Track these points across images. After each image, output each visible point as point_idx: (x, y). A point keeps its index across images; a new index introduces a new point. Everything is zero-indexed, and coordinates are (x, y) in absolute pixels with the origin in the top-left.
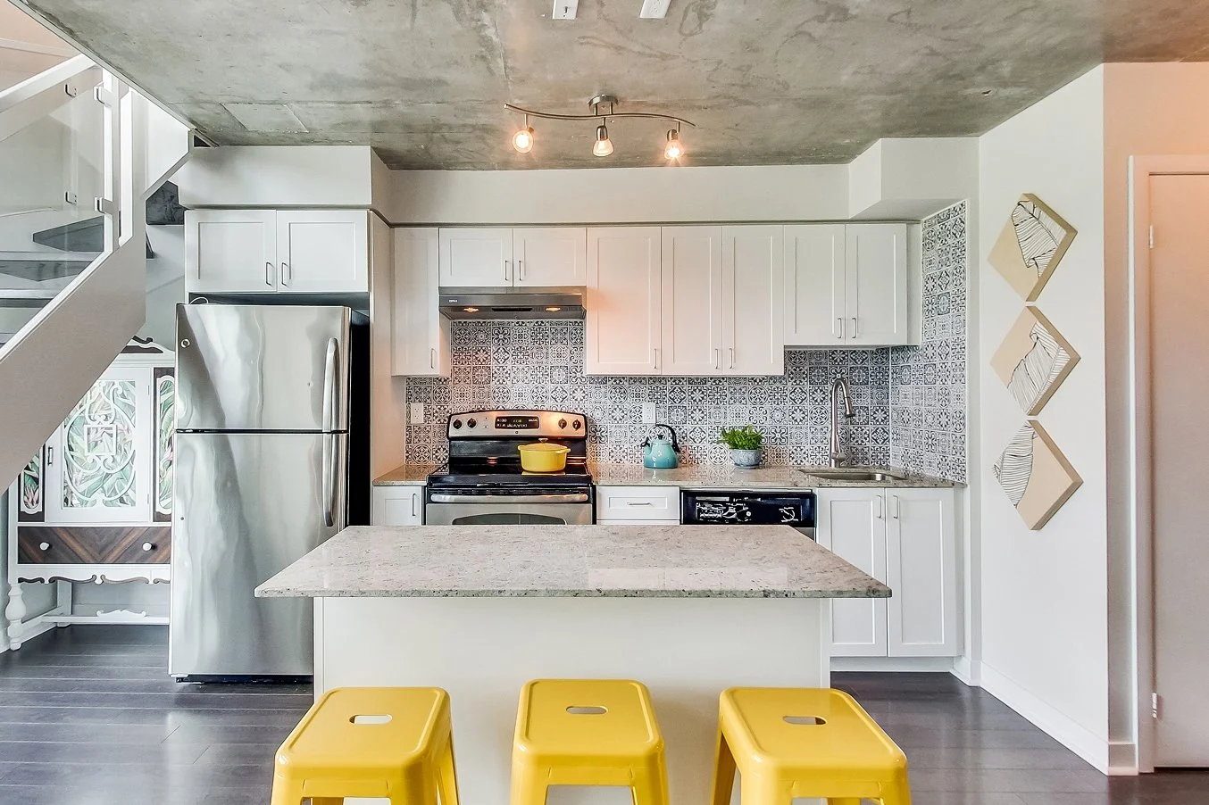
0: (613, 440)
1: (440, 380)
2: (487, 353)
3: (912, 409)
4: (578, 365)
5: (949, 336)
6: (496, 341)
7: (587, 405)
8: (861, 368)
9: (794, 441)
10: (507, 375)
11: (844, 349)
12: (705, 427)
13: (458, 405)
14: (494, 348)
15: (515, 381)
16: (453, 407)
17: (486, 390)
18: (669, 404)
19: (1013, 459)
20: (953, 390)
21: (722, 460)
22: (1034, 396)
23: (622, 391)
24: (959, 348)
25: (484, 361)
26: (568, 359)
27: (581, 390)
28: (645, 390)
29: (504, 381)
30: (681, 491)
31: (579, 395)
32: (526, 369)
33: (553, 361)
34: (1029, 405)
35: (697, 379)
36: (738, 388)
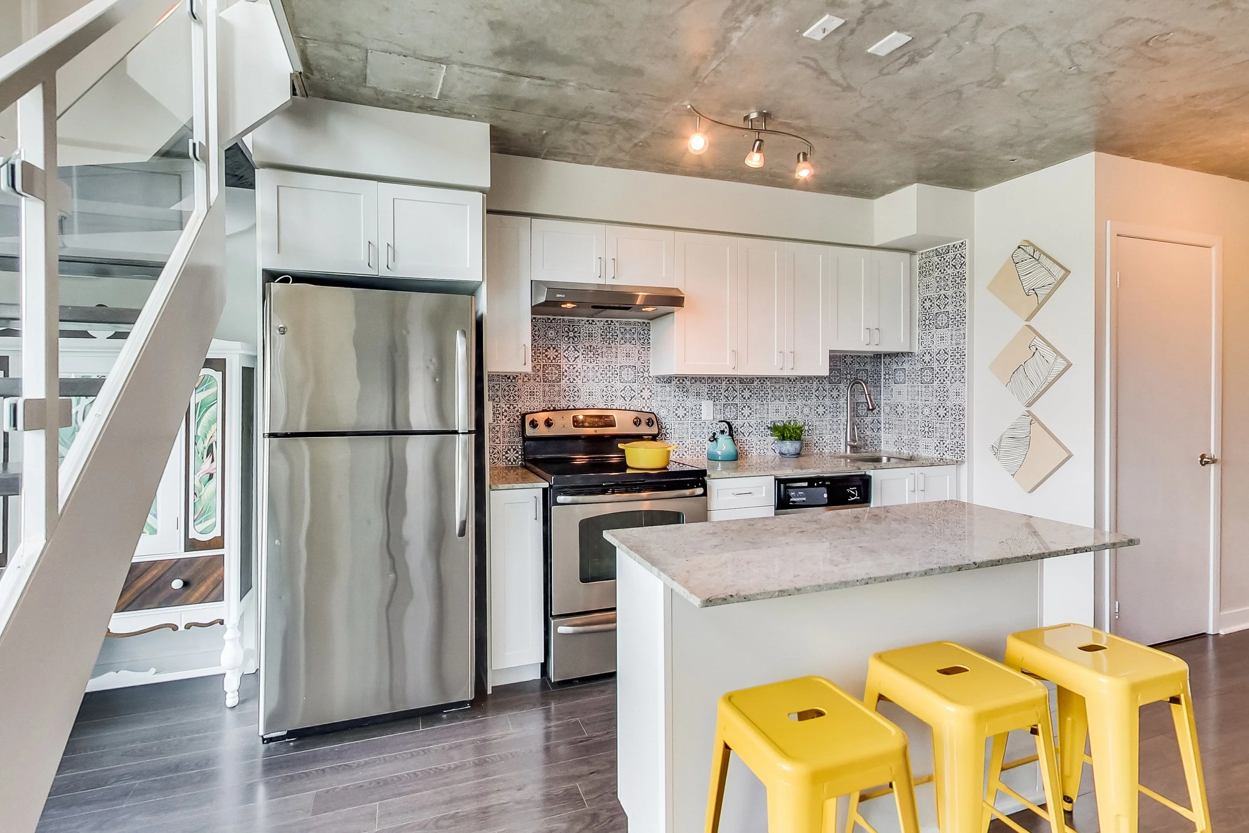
0: (677, 436)
1: (509, 378)
2: (557, 351)
3: (907, 403)
4: (646, 364)
5: (947, 345)
6: (566, 339)
7: (654, 404)
8: (863, 370)
9: (817, 432)
10: (578, 374)
11: (852, 354)
12: (753, 422)
13: (528, 404)
14: (564, 346)
15: (585, 380)
16: (523, 406)
17: (557, 389)
18: (723, 402)
19: (1011, 440)
20: (952, 389)
21: (765, 451)
22: (1031, 392)
23: (685, 390)
24: (959, 355)
25: (554, 359)
26: (637, 359)
27: (648, 389)
28: (704, 389)
29: (574, 379)
30: (776, 479)
31: (646, 394)
32: (596, 368)
33: (622, 360)
34: (1027, 399)
35: (747, 379)
36: (777, 387)
